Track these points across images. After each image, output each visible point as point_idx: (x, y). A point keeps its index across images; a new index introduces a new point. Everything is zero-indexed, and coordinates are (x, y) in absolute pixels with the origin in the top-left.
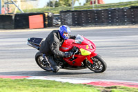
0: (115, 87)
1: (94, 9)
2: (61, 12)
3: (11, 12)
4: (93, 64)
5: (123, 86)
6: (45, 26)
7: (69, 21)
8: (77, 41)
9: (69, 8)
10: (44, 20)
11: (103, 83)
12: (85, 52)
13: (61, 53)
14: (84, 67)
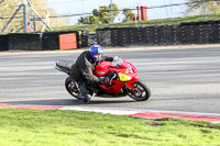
0: (167, 119)
1: (137, 26)
2: (98, 30)
3: (37, 30)
4: (135, 91)
5: (176, 118)
6: (78, 47)
7: (108, 41)
8: (114, 64)
9: (106, 25)
10: (78, 40)
11: (152, 114)
12: (124, 77)
13: (96, 78)
14: (124, 94)
